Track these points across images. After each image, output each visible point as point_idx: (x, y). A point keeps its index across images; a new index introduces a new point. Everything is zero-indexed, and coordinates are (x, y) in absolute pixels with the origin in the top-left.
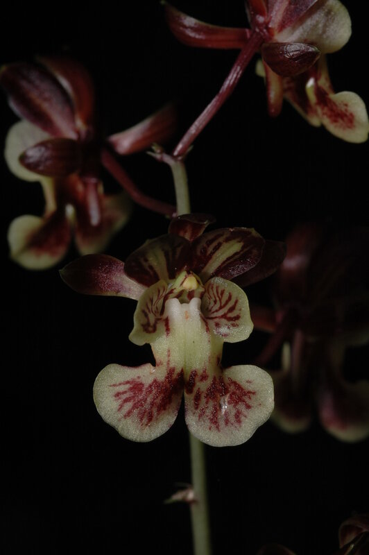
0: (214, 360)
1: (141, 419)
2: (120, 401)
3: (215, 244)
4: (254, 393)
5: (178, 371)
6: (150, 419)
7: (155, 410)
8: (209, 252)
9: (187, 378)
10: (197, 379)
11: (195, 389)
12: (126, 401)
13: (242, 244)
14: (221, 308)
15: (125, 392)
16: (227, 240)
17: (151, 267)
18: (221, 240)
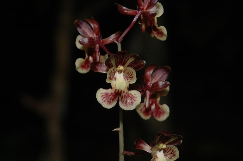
0: (127, 88)
1: (108, 103)
2: (103, 98)
3: (128, 58)
4: (136, 97)
5: (117, 90)
6: (110, 103)
7: (111, 100)
8: (126, 61)
9: (120, 92)
10: (122, 92)
11: (122, 95)
12: (104, 98)
13: (134, 58)
14: (129, 75)
15: (104, 96)
16: (131, 57)
17: (112, 64)
18: (129, 57)
